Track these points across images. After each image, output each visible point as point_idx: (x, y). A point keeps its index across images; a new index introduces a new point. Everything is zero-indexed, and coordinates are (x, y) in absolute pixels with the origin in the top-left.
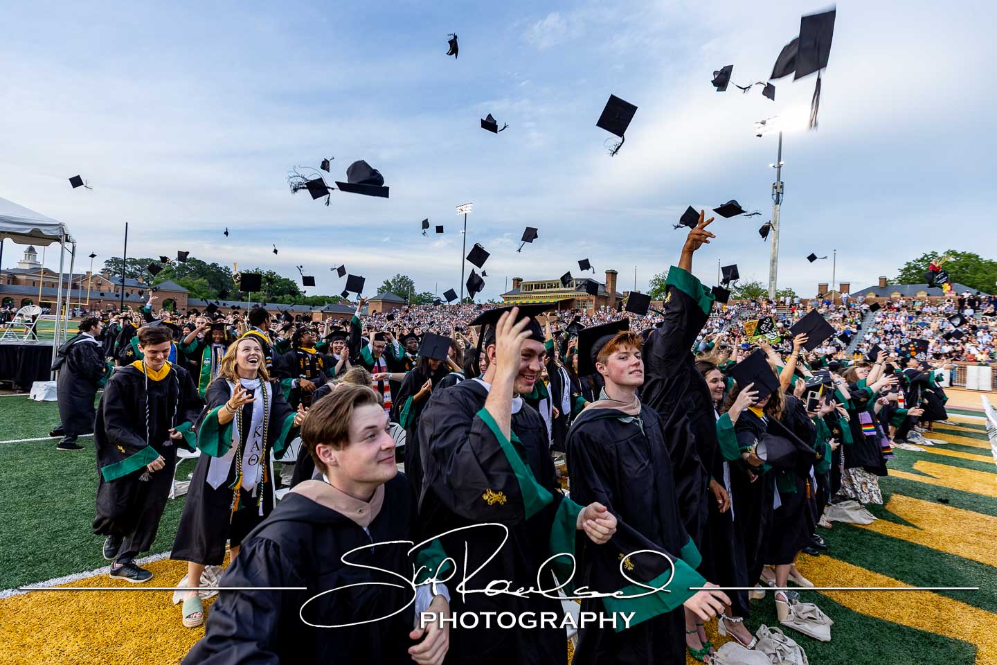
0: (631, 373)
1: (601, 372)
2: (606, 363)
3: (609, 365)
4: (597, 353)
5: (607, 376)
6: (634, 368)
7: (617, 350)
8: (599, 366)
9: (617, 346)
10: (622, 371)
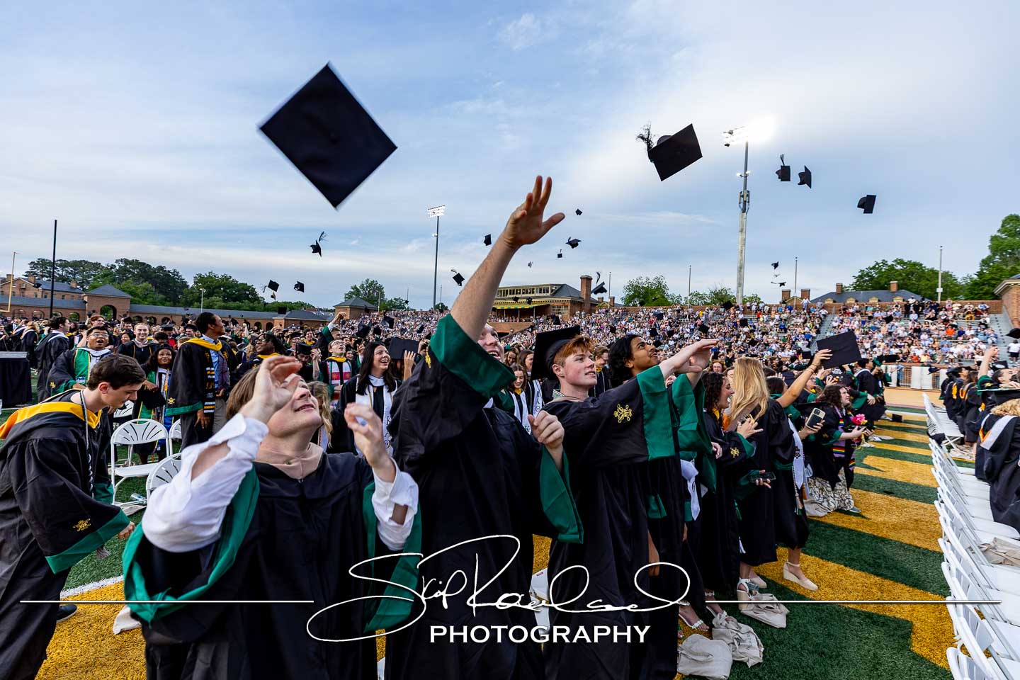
0: (586, 374)
1: (558, 373)
2: (563, 364)
3: (566, 367)
4: (554, 356)
5: (563, 377)
6: (590, 370)
7: (575, 352)
8: (555, 368)
9: (575, 348)
10: (579, 372)
